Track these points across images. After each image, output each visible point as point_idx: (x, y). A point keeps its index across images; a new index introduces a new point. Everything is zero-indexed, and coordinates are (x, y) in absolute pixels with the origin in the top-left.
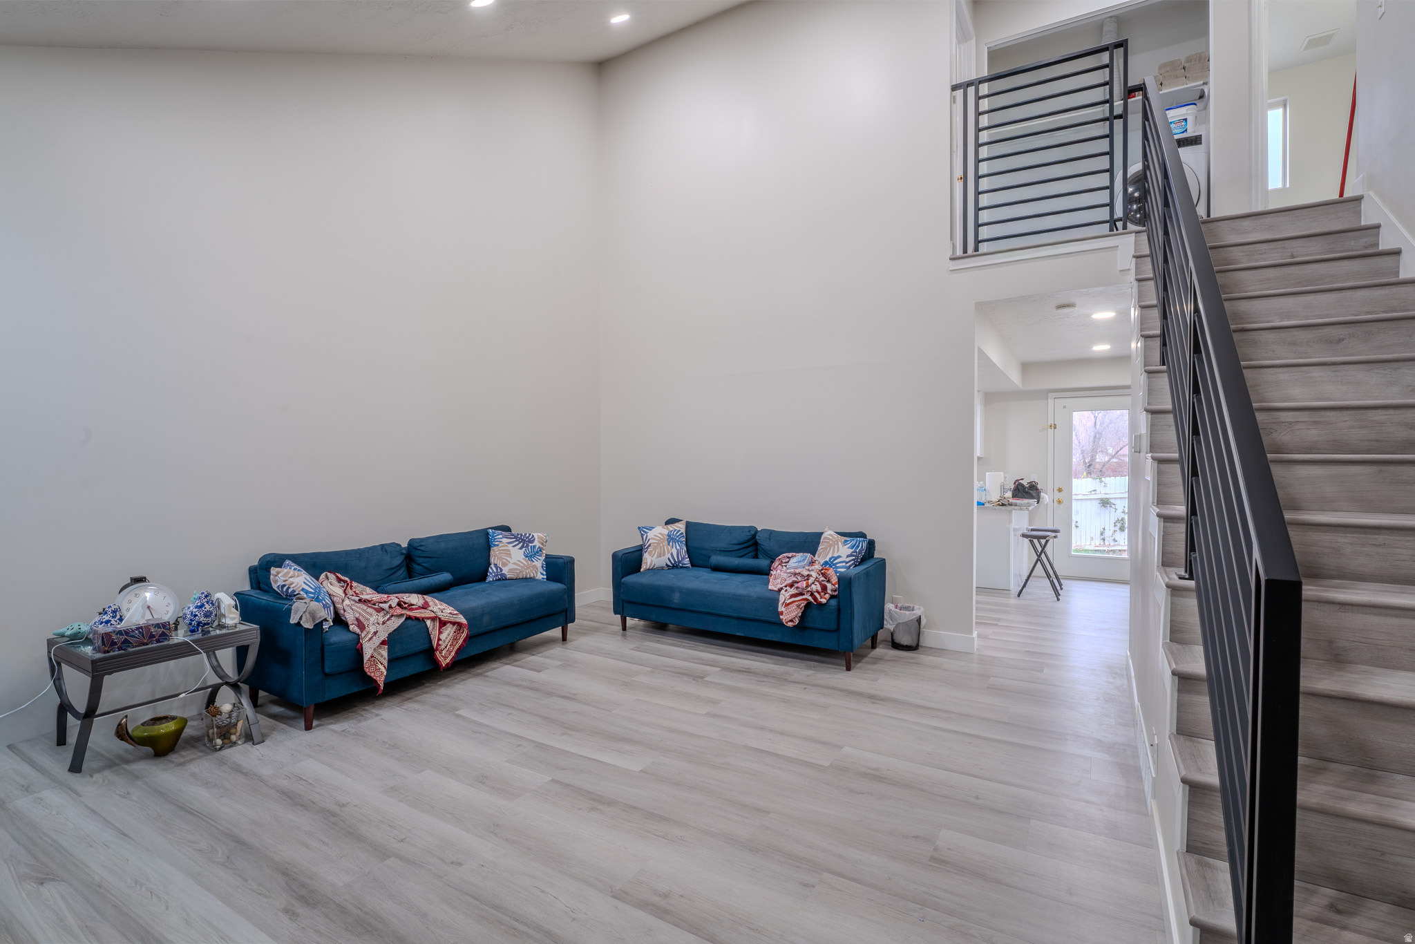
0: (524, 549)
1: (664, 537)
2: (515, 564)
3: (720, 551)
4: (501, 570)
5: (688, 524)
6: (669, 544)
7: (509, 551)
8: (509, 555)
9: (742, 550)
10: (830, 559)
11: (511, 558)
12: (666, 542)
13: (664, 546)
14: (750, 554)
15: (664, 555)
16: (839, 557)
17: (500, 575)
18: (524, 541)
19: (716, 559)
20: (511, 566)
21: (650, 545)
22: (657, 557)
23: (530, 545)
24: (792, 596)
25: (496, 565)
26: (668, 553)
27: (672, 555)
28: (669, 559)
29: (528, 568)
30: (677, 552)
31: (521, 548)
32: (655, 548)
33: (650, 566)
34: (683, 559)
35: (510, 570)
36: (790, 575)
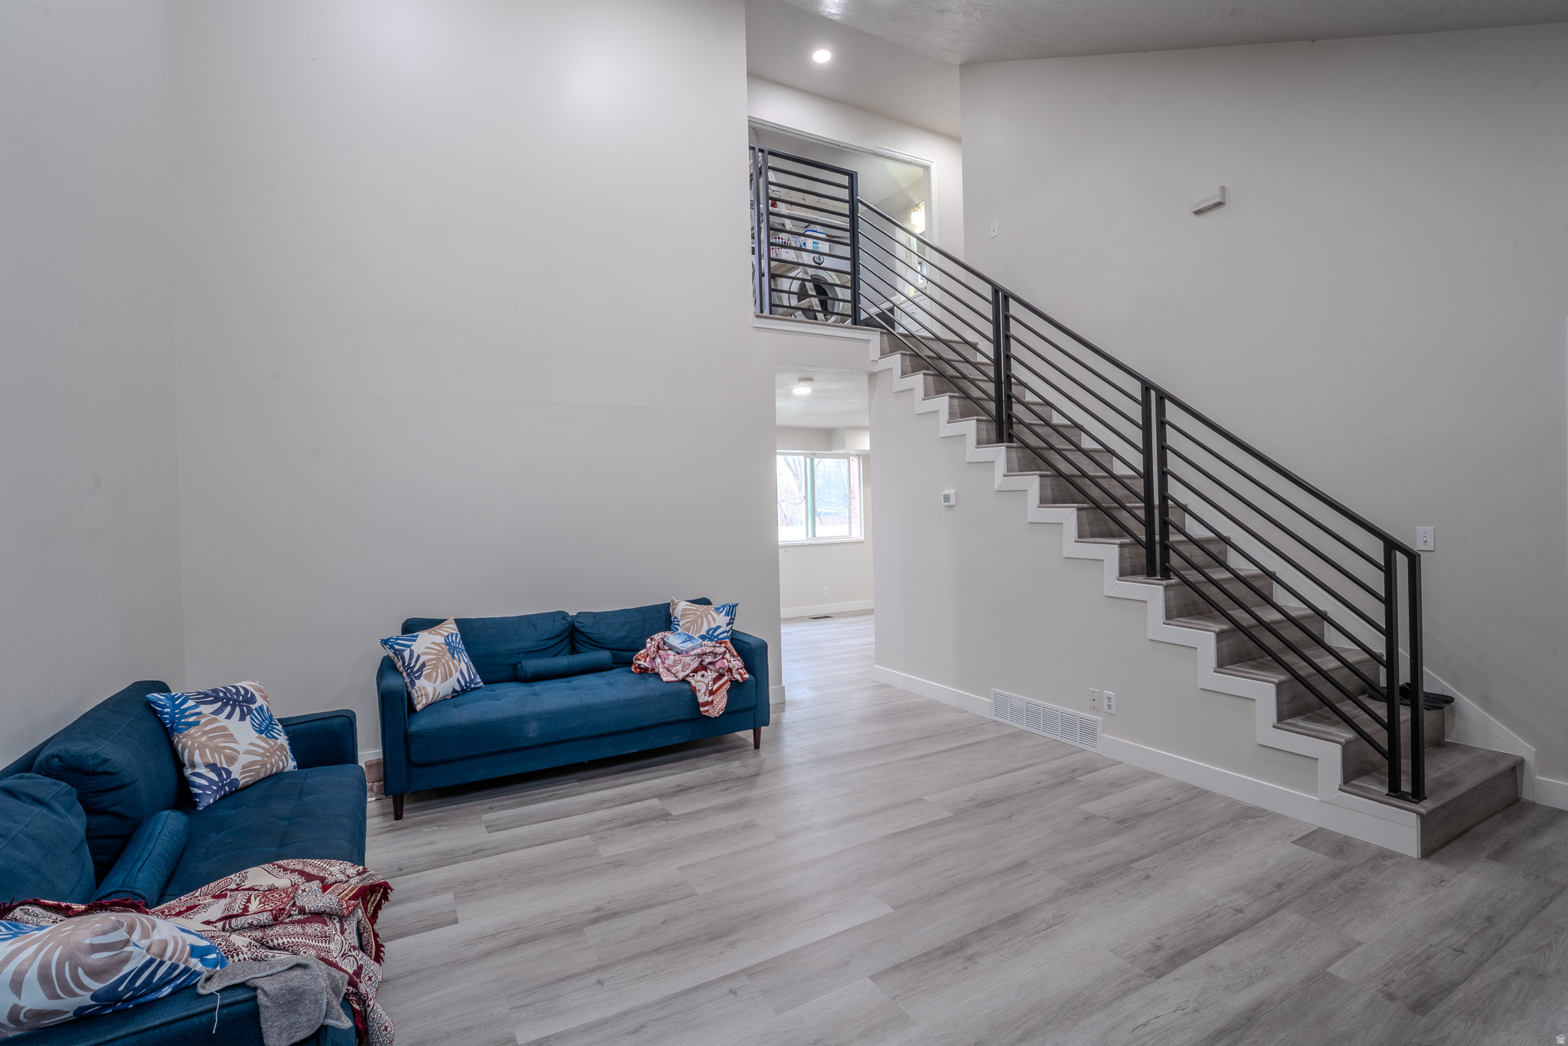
0: (248, 717)
1: (442, 647)
2: (248, 752)
3: (525, 653)
4: (229, 773)
5: (458, 622)
6: (454, 658)
7: (224, 728)
8: (230, 737)
9: (557, 646)
10: (708, 632)
11: (236, 742)
12: (449, 655)
13: (447, 662)
14: (566, 649)
15: (451, 676)
16: (719, 627)
17: (228, 784)
18: (238, 702)
19: (531, 665)
20: (244, 759)
21: (423, 665)
22: (442, 682)
23: (253, 707)
24: (715, 681)
25: (215, 765)
26: (457, 670)
27: (461, 672)
28: (458, 681)
29: (273, 754)
30: (461, 668)
31: (242, 718)
32: (435, 667)
33: (432, 699)
34: (475, 677)
35: (245, 768)
36: (693, 657)
